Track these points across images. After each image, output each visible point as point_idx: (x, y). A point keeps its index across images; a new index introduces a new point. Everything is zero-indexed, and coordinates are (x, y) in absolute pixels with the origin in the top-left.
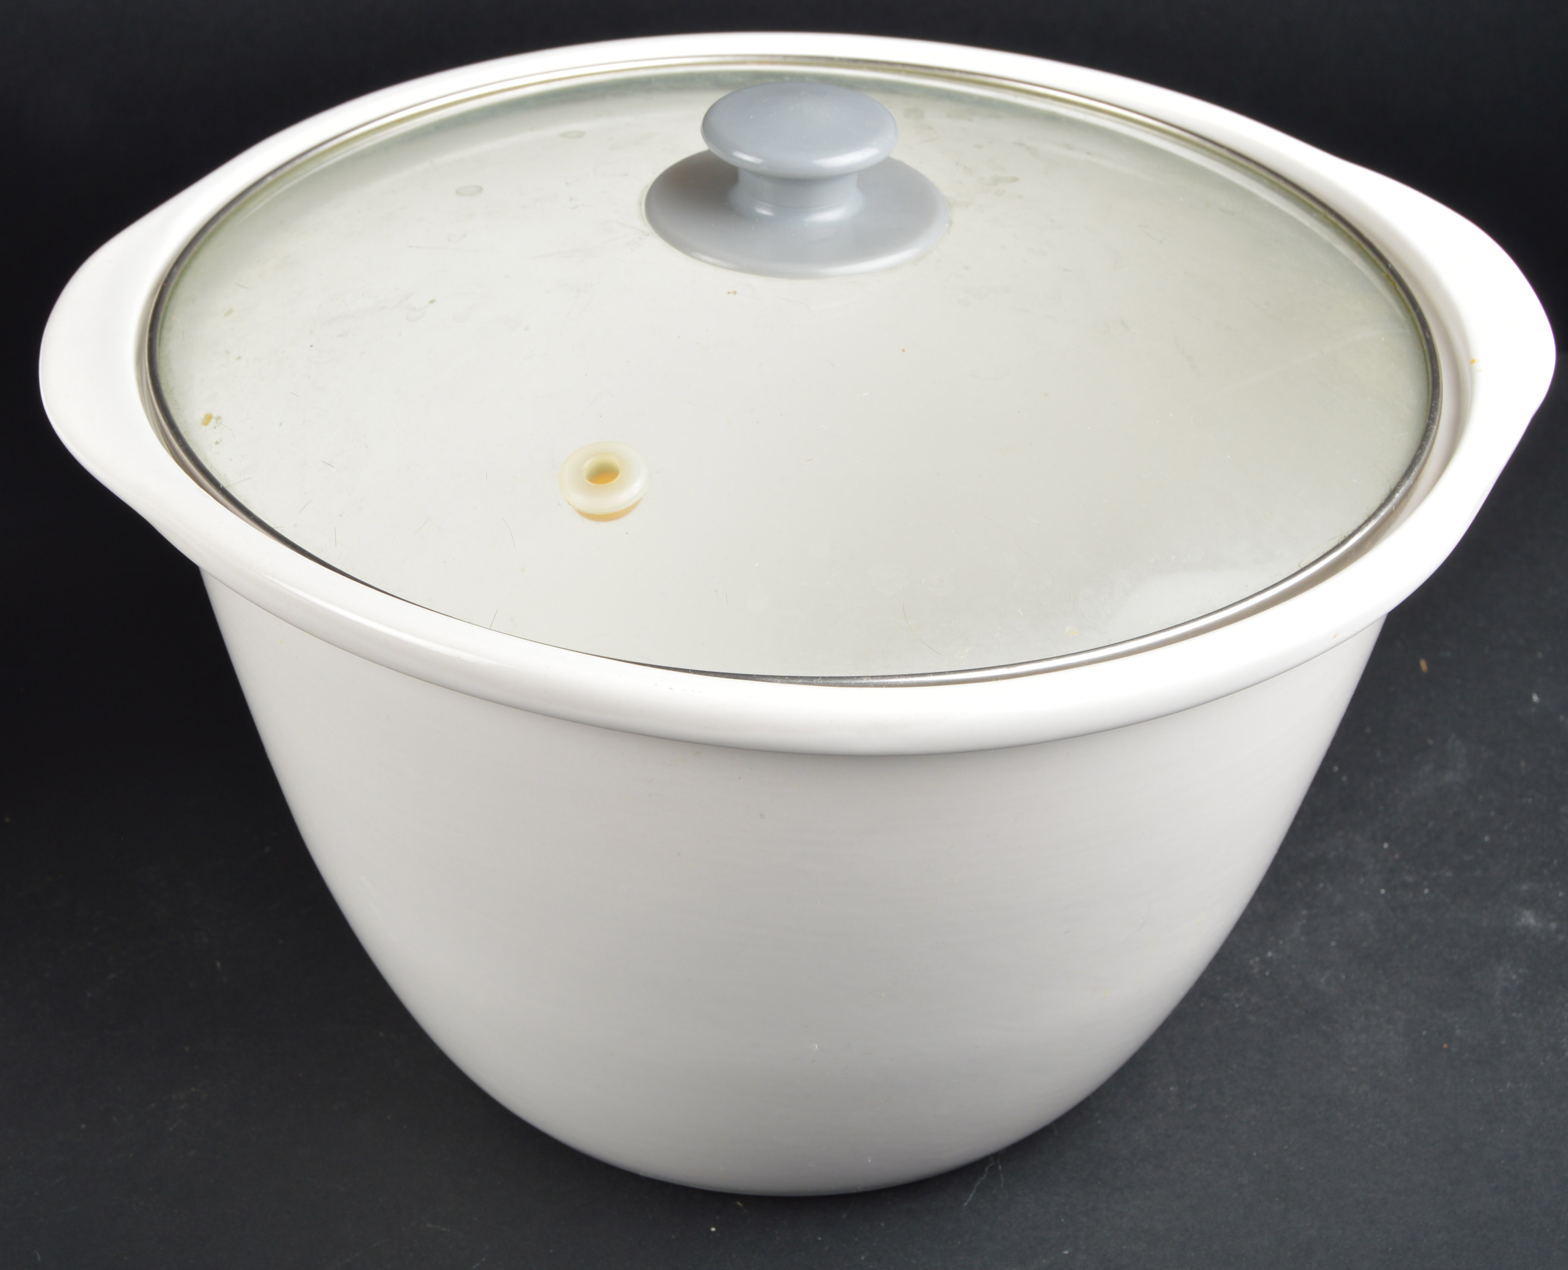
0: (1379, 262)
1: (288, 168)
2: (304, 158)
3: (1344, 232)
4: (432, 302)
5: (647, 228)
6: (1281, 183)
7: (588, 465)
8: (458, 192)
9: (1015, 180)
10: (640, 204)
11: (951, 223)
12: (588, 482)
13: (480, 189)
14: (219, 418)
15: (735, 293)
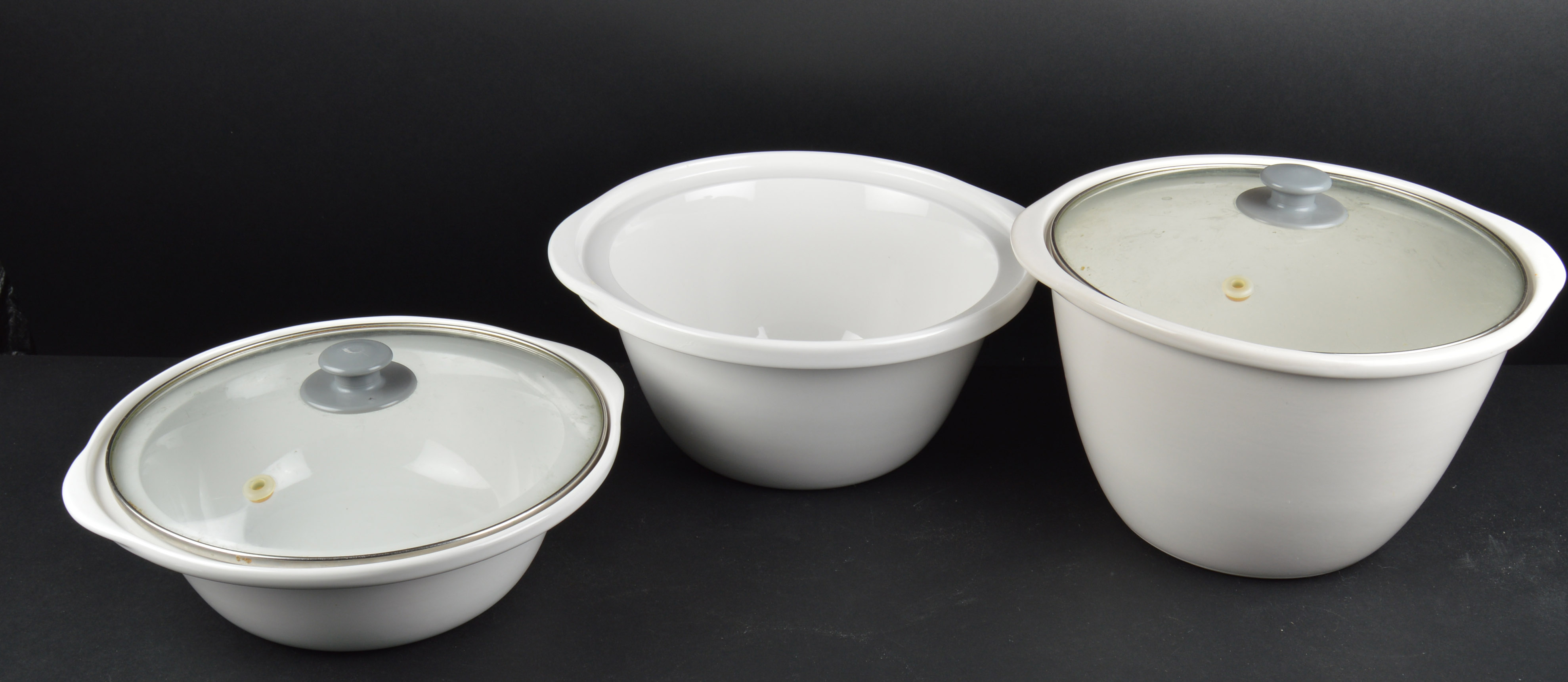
0: (1501, 243)
1: (1104, 184)
2: (1111, 181)
3: (1487, 233)
4: (1164, 232)
5: (1239, 212)
6: (1461, 216)
7: (1233, 281)
8: (1162, 199)
9: (1368, 204)
10: (1234, 204)
11: (1348, 215)
12: (1233, 288)
13: (1171, 198)
14: (1088, 268)
15: (1275, 232)
